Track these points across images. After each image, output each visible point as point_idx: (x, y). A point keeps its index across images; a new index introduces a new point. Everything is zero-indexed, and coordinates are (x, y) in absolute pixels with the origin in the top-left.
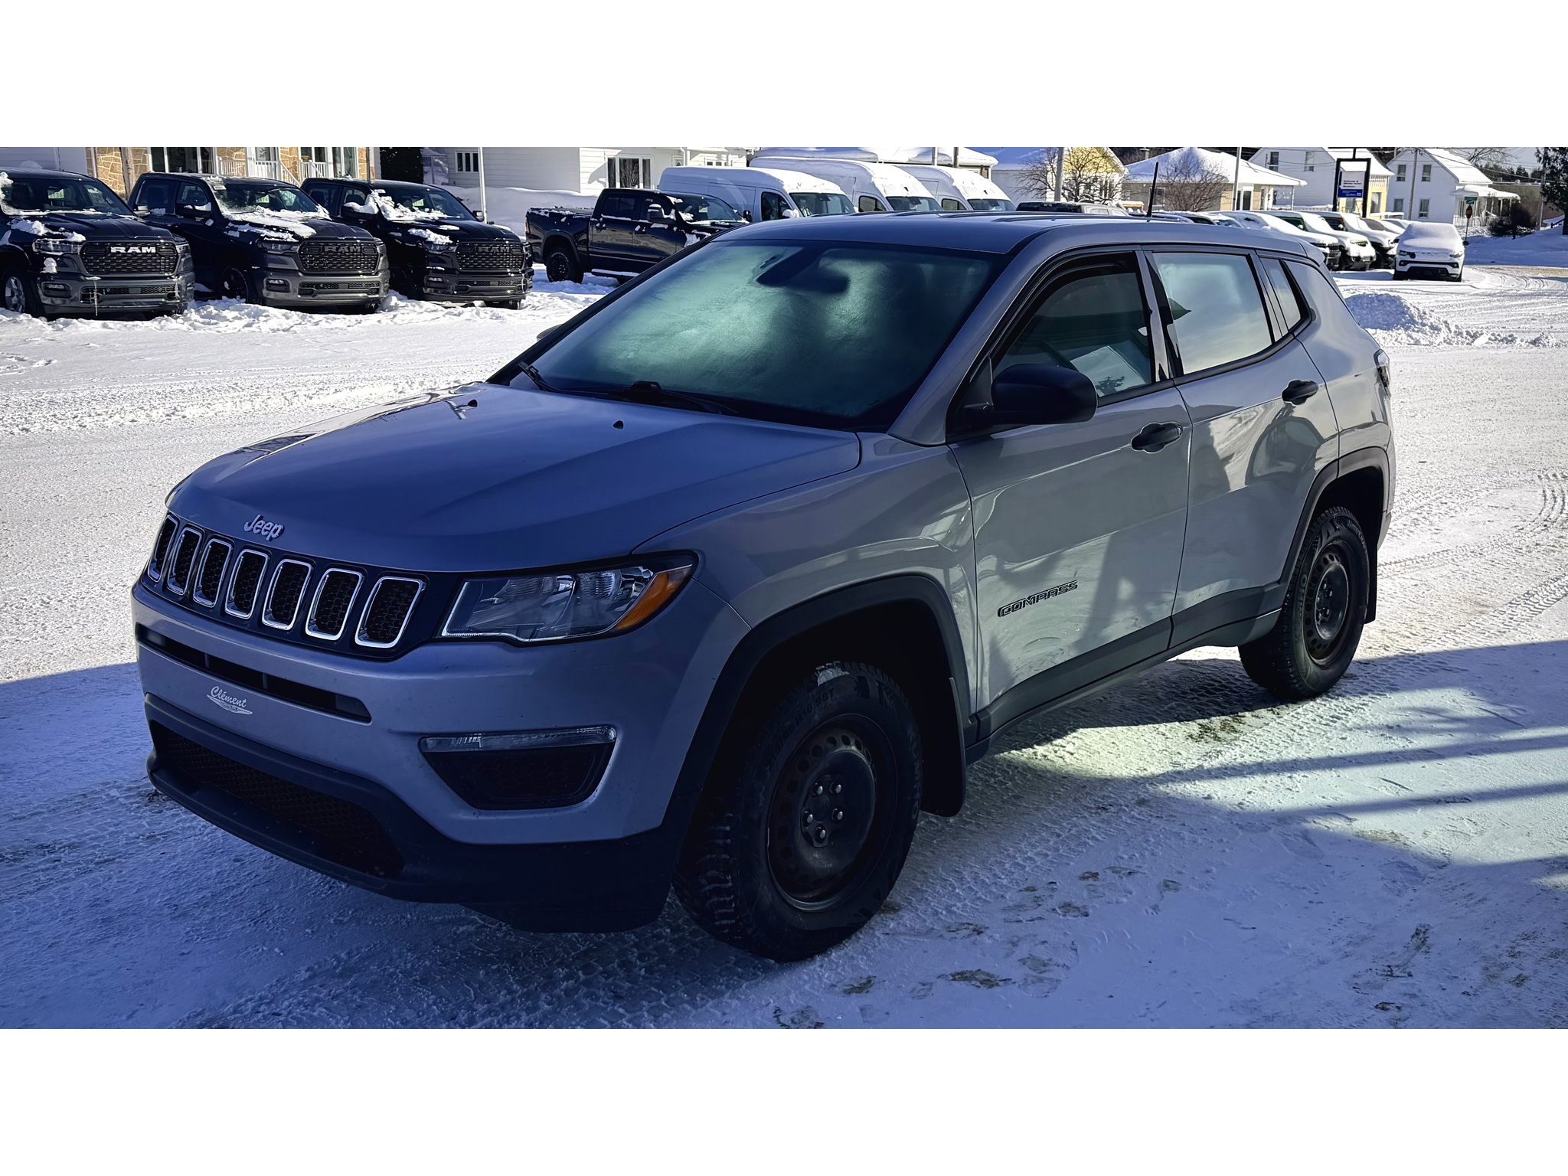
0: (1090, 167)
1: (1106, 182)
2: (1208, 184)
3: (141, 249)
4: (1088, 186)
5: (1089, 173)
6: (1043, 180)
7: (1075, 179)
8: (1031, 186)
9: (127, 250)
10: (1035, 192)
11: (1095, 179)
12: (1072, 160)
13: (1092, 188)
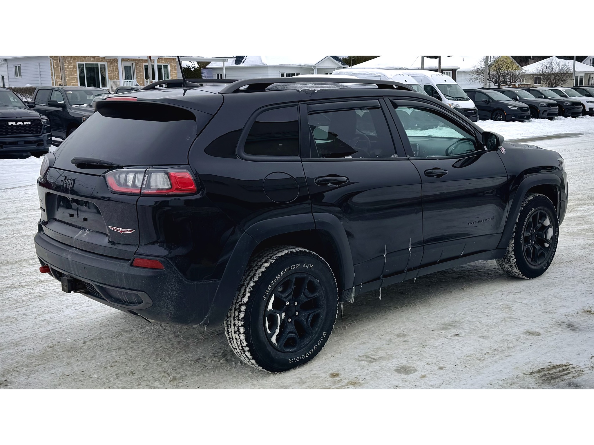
0: (505, 68)
1: (513, 74)
2: (562, 74)
3: (23, 123)
4: (504, 77)
5: (504, 70)
6: (482, 75)
7: (497, 73)
8: (477, 78)
9: (16, 124)
10: (479, 80)
11: (508, 73)
12: (496, 65)
13: (506, 77)
